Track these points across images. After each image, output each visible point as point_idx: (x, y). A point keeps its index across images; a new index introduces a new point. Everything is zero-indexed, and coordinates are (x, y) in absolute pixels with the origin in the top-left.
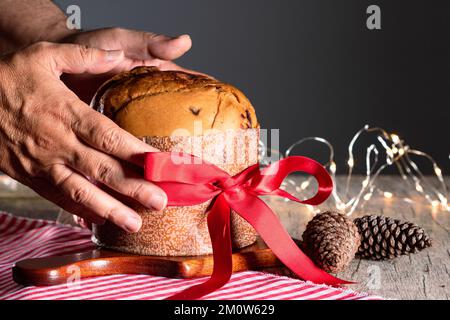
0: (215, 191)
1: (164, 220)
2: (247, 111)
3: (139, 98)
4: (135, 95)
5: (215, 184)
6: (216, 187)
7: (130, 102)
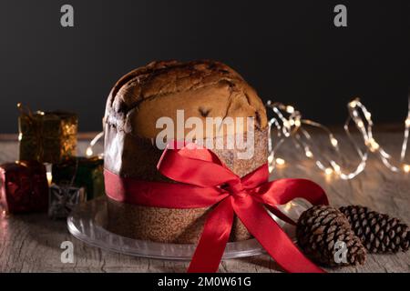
0: (222, 193)
1: (170, 217)
2: (257, 113)
3: (151, 98)
4: (147, 95)
5: (223, 187)
6: (223, 190)
7: (141, 101)
